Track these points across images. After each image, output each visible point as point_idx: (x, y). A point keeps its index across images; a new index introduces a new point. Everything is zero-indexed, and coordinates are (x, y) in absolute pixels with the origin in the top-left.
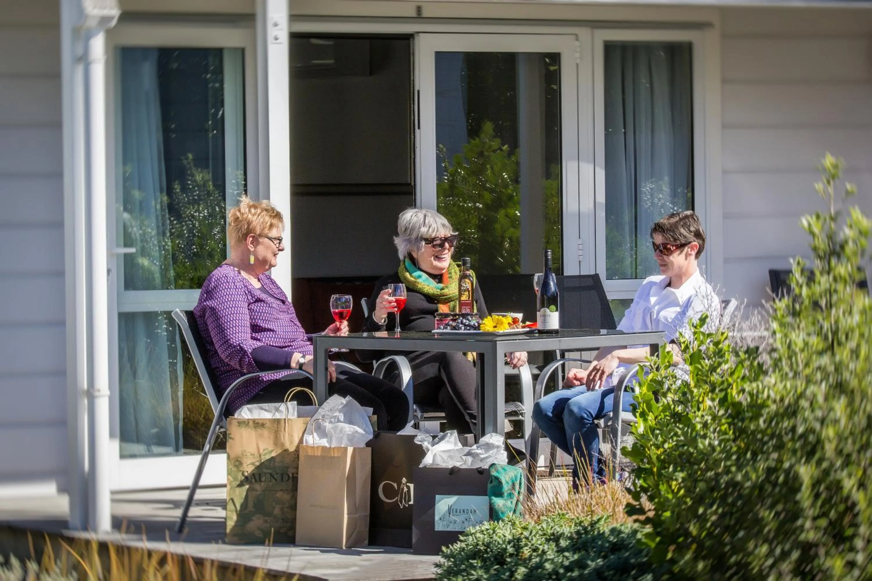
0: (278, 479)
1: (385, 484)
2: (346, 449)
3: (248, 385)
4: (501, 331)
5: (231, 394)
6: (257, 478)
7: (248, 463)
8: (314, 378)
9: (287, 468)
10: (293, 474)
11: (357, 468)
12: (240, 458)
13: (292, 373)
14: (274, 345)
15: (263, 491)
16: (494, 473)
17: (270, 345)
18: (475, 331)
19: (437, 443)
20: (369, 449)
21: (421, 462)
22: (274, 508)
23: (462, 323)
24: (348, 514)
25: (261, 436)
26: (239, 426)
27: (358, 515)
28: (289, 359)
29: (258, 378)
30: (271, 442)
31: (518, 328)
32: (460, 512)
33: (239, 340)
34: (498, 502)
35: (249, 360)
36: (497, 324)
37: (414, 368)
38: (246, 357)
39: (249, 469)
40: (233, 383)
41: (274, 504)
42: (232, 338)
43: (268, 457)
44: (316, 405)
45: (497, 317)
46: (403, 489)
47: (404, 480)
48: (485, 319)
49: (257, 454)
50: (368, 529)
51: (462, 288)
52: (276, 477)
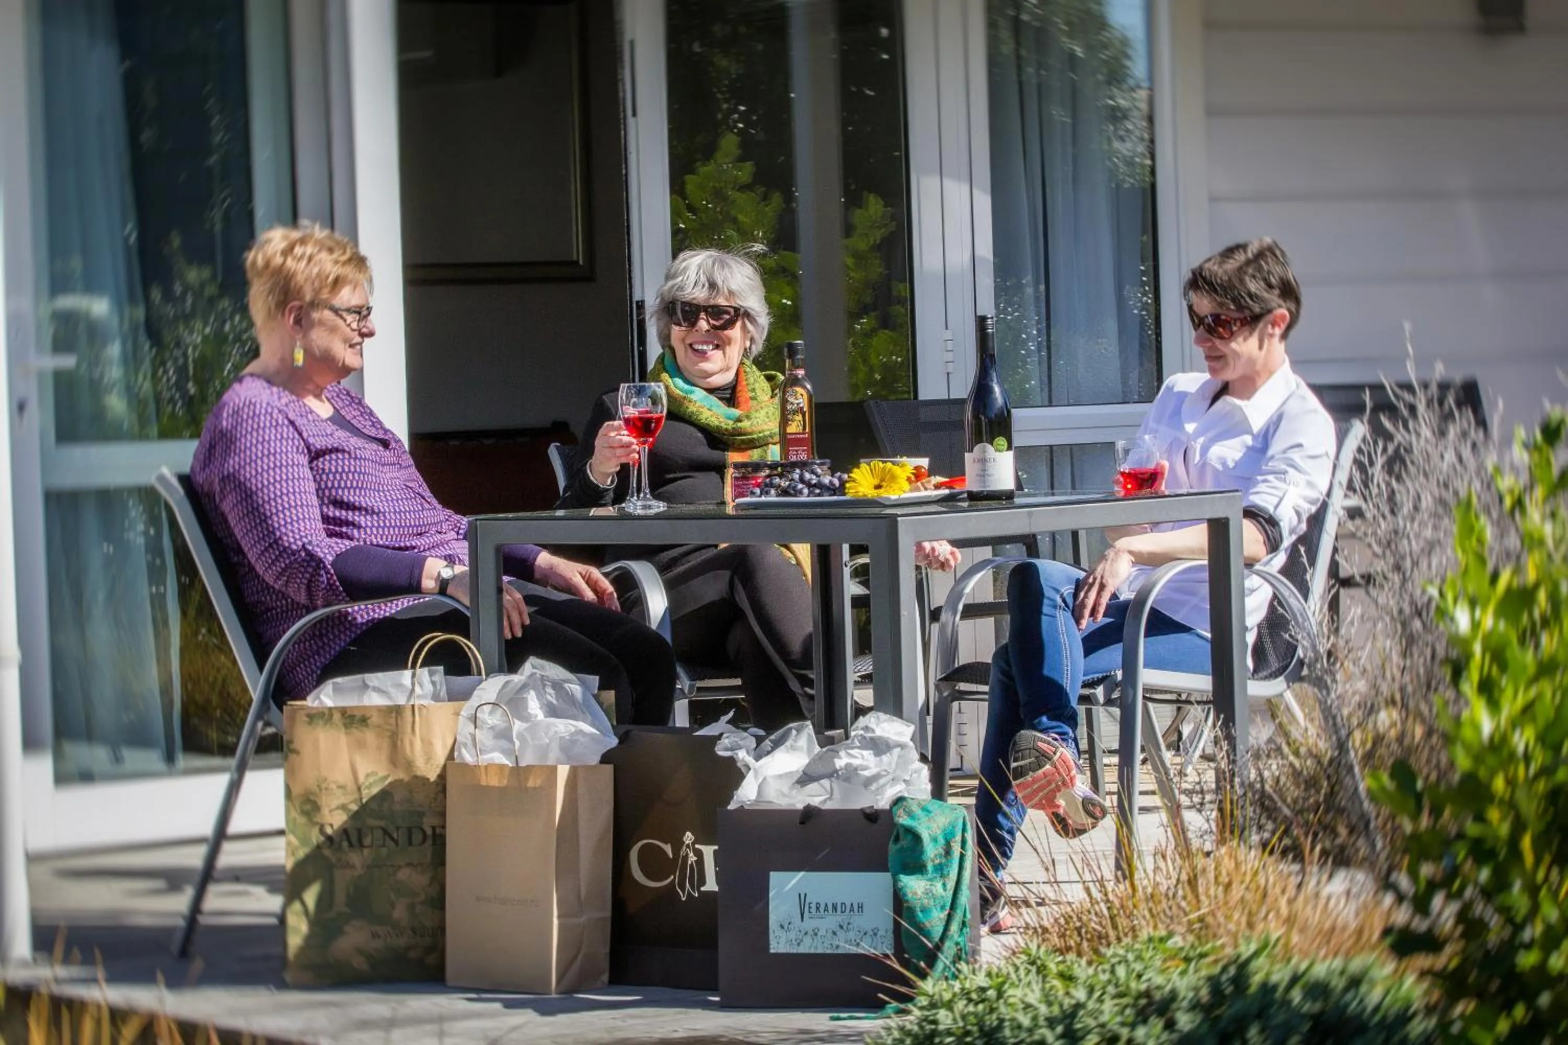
0: (400, 842)
1: (643, 846)
2: (553, 770)
3: (324, 632)
4: (894, 497)
5: (286, 652)
6: (354, 839)
7: (333, 807)
8: (471, 613)
9: (421, 814)
10: (434, 828)
11: (581, 812)
12: (315, 794)
13: (424, 602)
14: (381, 543)
15: (368, 867)
16: (903, 820)
17: (372, 544)
18: (835, 498)
19: (769, 753)
20: (609, 768)
21: (731, 797)
22: (393, 906)
23: (802, 480)
24: (559, 917)
25: (360, 745)
26: (310, 723)
27: (585, 917)
28: (417, 571)
29: (346, 618)
30: (384, 756)
31: (926, 489)
32: (826, 910)
33: (301, 537)
34: (914, 885)
35: (328, 579)
36: (882, 480)
37: (671, 586)
38: (322, 572)
39: (335, 820)
40: (288, 628)
41: (393, 896)
42: (286, 534)
43: (375, 790)
44: (480, 674)
45: (881, 464)
46: (686, 857)
47: (689, 837)
48: (856, 470)
49: (351, 785)
50: (607, 950)
51: (789, 407)
52: (395, 836)
